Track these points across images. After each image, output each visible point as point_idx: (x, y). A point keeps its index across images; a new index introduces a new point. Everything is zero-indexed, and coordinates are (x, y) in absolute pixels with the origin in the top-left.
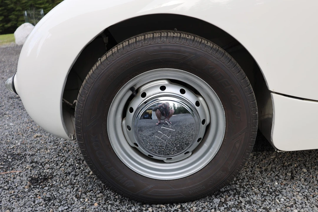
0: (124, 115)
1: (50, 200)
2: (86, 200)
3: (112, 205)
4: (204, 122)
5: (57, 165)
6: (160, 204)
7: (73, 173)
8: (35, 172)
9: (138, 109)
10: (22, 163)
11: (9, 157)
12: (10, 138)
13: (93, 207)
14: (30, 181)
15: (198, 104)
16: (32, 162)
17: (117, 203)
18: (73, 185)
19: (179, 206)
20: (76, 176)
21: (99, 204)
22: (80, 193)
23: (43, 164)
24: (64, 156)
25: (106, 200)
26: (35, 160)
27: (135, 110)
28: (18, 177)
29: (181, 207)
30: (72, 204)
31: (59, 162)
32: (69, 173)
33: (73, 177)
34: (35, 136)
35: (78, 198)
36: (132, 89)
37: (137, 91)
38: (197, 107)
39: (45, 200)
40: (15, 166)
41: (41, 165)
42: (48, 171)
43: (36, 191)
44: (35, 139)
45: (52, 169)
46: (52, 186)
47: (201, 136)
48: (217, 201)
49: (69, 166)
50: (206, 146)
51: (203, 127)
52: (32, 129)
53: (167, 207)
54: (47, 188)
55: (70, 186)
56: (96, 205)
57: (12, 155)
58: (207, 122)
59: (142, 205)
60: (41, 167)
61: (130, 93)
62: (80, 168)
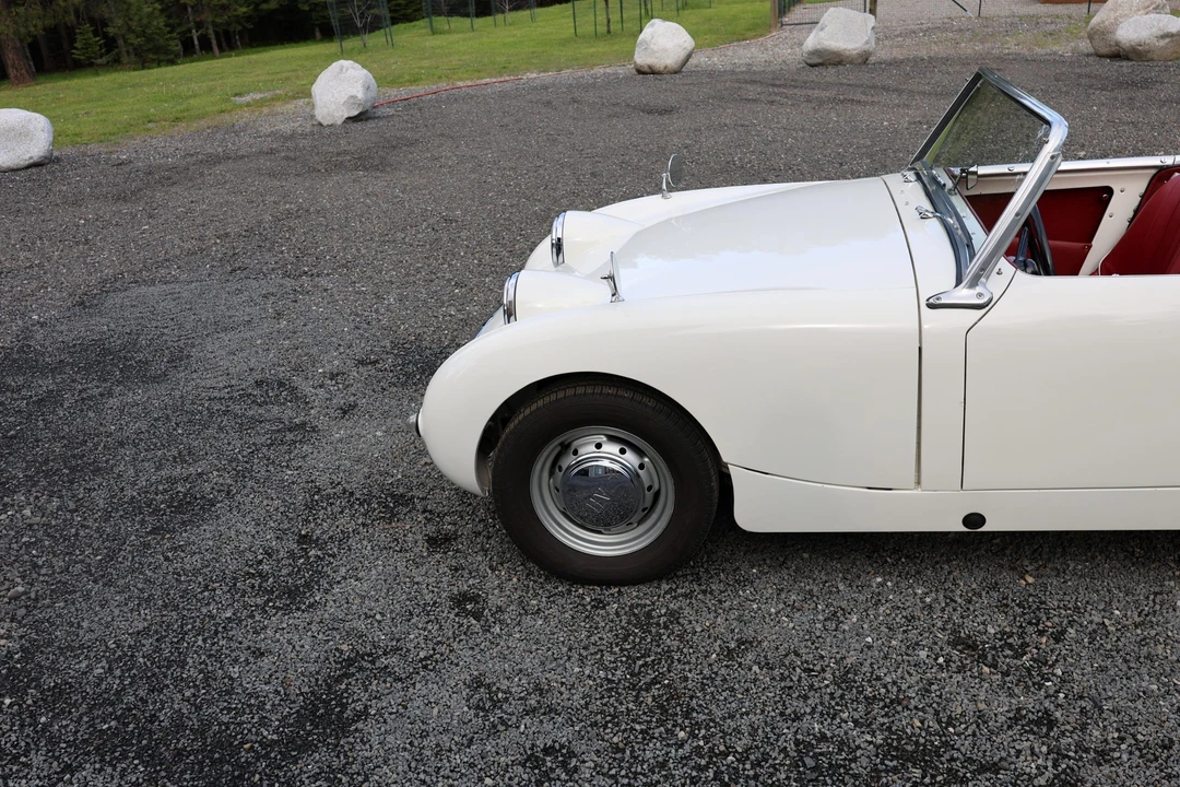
0: (552, 473)
1: (456, 570)
2: (503, 573)
3: (535, 582)
4: (650, 488)
5: (462, 518)
6: (594, 585)
7: (485, 533)
8: (431, 529)
9: (568, 468)
10: (410, 511)
11: (389, 499)
12: (382, 466)
13: (511, 583)
14: (427, 541)
15: (642, 466)
16: (424, 511)
17: (542, 580)
18: (485, 551)
19: (617, 589)
20: (489, 538)
21: (519, 580)
22: (494, 563)
23: (442, 516)
24: (470, 504)
25: (528, 575)
26: (429, 508)
27: (564, 469)
28: (410, 535)
29: (619, 592)
30: (484, 577)
31: (465, 514)
32: (480, 533)
33: (485, 540)
34: (423, 463)
35: (493, 570)
36: (561, 444)
37: (569, 446)
38: (640, 471)
39: (451, 570)
40: (402, 517)
41: (438, 516)
42: (449, 527)
43: (438, 556)
44: (424, 469)
45: (455, 524)
46: (457, 551)
47: (648, 504)
48: (665, 587)
49: (480, 522)
50: (654, 516)
51: (649, 495)
52: (415, 447)
53: (602, 590)
54: (451, 553)
55: (481, 553)
56: (515, 580)
57: (393, 496)
58: (656, 487)
59: (571, 585)
60: (438, 519)
61: (559, 448)
62: (494, 526)
